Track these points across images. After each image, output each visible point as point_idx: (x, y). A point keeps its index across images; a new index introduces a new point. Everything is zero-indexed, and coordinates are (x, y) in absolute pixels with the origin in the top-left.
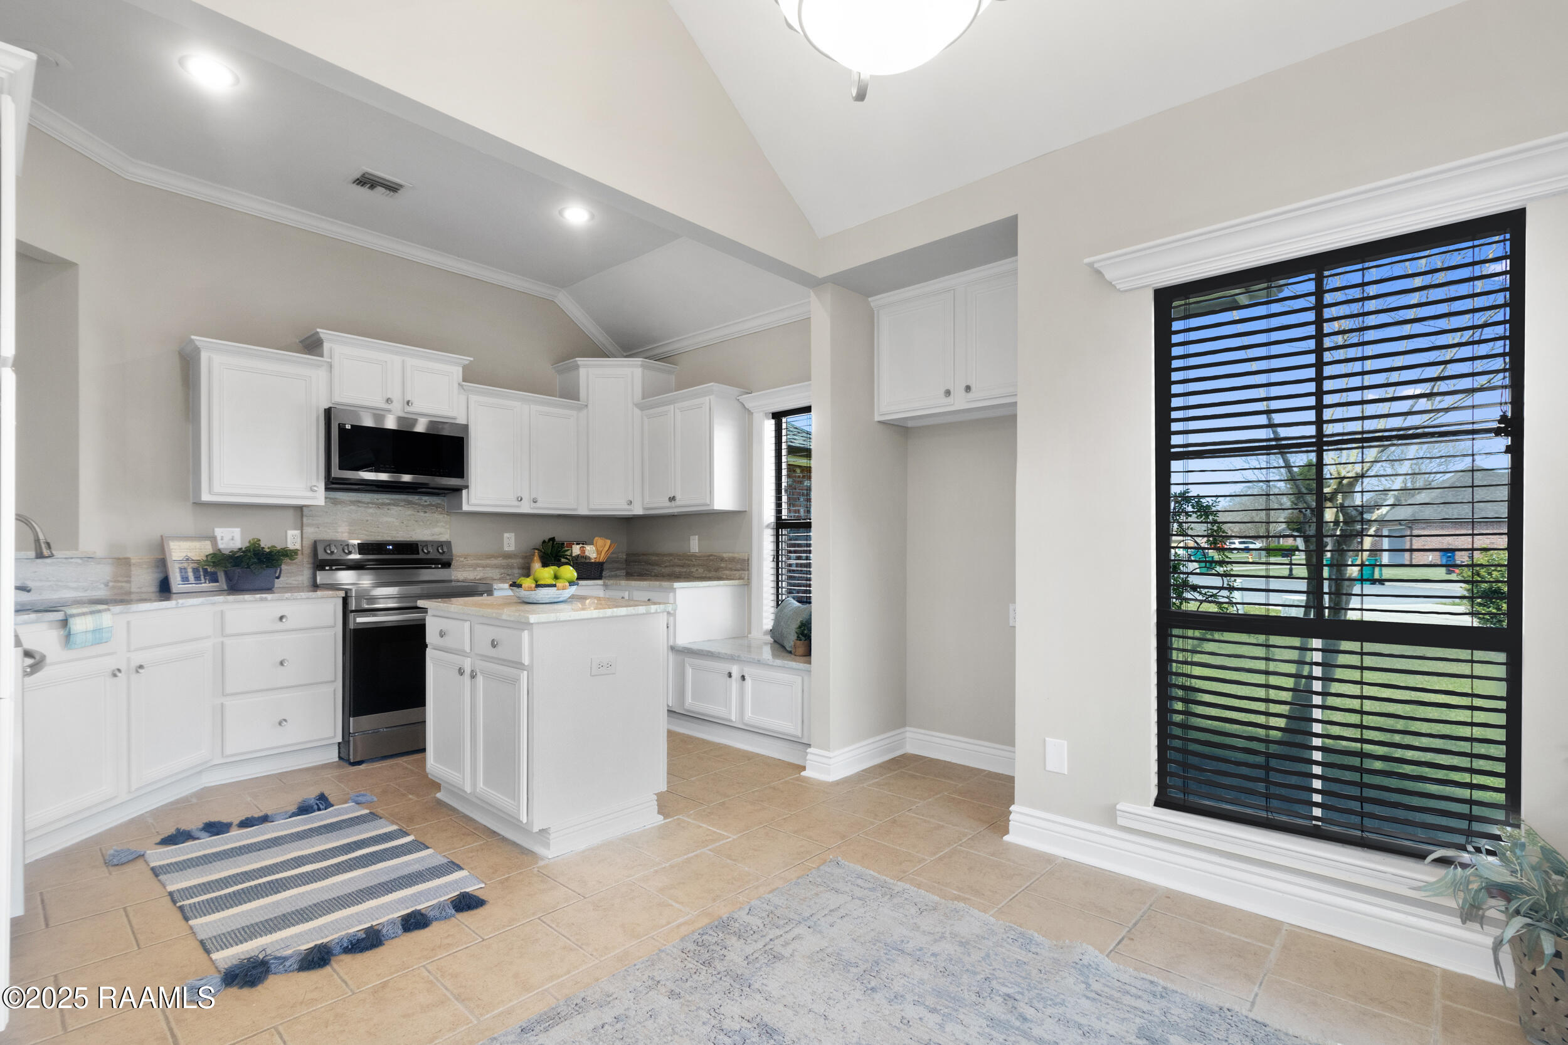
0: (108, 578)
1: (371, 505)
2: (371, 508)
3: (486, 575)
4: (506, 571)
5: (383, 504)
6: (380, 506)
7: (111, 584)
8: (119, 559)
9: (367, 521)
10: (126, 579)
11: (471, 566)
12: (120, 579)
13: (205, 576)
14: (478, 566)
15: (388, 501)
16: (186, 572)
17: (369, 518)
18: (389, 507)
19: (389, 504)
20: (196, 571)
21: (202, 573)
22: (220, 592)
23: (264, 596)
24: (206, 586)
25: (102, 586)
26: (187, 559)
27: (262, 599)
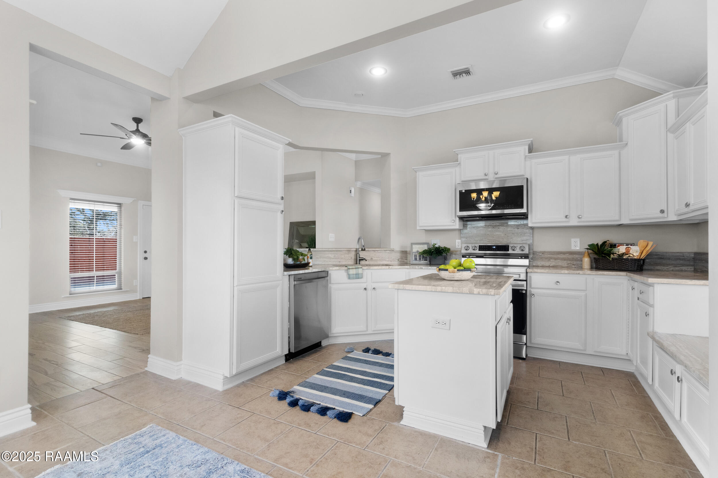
0: (399, 258)
1: (489, 227)
2: (490, 228)
3: (557, 264)
4: (572, 262)
5: (496, 226)
6: (494, 227)
7: (400, 260)
8: (403, 251)
9: (488, 234)
10: (405, 258)
11: (546, 258)
12: (403, 258)
13: (423, 258)
14: (551, 258)
15: (498, 224)
16: (417, 257)
17: (489, 233)
18: (499, 227)
19: (499, 226)
20: (420, 256)
21: (422, 257)
22: (427, 265)
23: (422, 267)
24: (423, 262)
25: (397, 260)
26: (418, 252)
27: (421, 268)
